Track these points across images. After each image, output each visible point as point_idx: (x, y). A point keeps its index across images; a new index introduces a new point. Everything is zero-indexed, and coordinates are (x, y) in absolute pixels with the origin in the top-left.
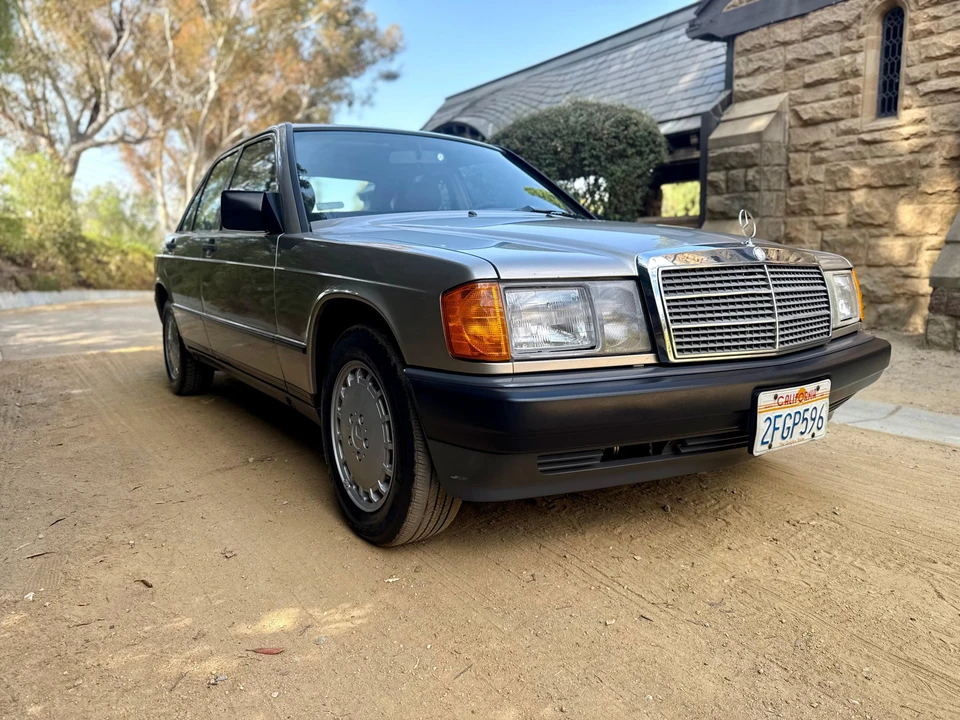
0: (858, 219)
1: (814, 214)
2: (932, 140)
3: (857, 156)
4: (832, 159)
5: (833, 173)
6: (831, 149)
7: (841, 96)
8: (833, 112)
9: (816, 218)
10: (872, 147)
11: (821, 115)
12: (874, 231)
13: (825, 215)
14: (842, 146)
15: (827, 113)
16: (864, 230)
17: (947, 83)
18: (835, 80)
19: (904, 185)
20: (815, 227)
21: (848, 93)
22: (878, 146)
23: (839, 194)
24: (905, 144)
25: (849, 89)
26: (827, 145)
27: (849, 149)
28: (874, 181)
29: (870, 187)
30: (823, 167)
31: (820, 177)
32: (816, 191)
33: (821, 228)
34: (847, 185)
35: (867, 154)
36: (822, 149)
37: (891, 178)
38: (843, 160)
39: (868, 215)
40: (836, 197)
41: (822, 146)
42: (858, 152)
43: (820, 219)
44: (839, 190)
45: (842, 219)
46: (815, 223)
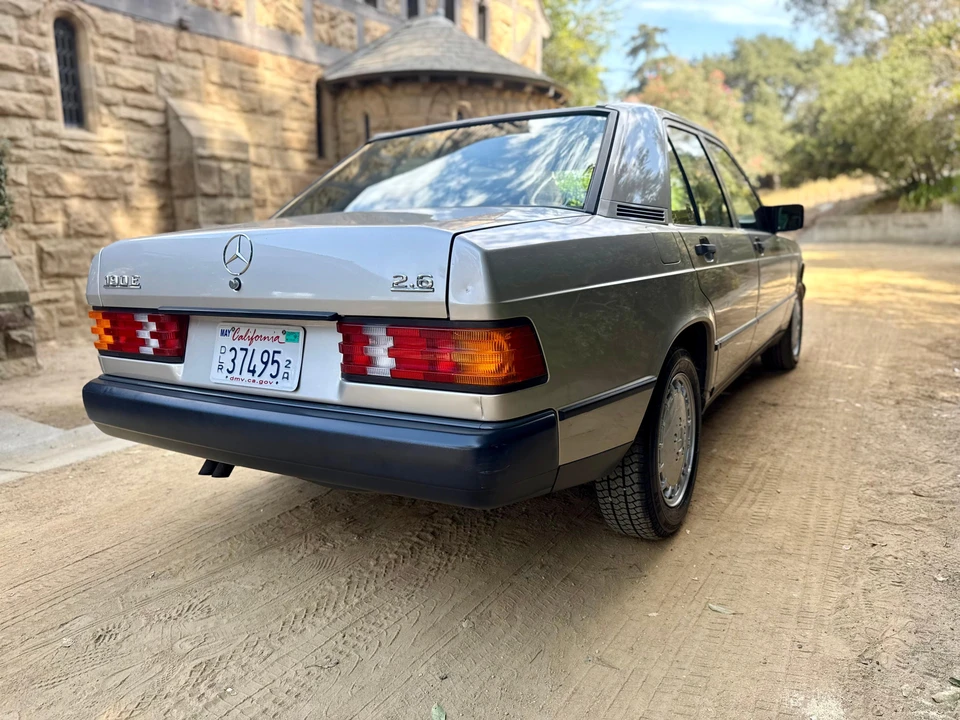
0: (80, 229)
1: (22, 221)
2: (132, 161)
3: (62, 163)
4: (32, 160)
5: (39, 177)
6: (30, 150)
7: (31, 92)
8: (26, 106)
9: (26, 226)
10: (78, 157)
11: (13, 108)
12: (96, 241)
13: (36, 223)
14: (43, 149)
15: (21, 107)
16: (84, 240)
17: (136, 114)
18: (20, 71)
19: (115, 199)
20: (25, 236)
21: (40, 92)
22: (84, 156)
23: (50, 201)
24: (107, 159)
25: (42, 88)
26: (25, 143)
27: (51, 153)
28: (88, 192)
29: (84, 197)
30: (23, 168)
31: (23, 179)
32: (21, 194)
33: (34, 238)
34: (58, 192)
35: (72, 162)
36: (18, 147)
37: (104, 190)
38: (46, 164)
39: (91, 225)
40: (48, 204)
41: (19, 143)
42: (65, 160)
43: (32, 228)
44: (49, 196)
45: (59, 227)
46: (25, 232)
